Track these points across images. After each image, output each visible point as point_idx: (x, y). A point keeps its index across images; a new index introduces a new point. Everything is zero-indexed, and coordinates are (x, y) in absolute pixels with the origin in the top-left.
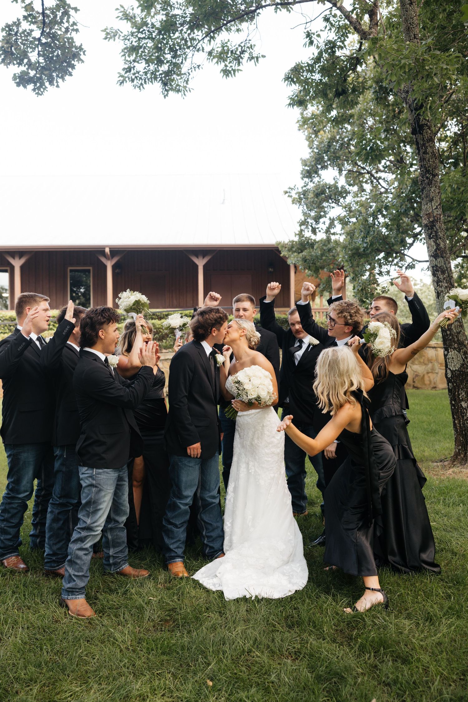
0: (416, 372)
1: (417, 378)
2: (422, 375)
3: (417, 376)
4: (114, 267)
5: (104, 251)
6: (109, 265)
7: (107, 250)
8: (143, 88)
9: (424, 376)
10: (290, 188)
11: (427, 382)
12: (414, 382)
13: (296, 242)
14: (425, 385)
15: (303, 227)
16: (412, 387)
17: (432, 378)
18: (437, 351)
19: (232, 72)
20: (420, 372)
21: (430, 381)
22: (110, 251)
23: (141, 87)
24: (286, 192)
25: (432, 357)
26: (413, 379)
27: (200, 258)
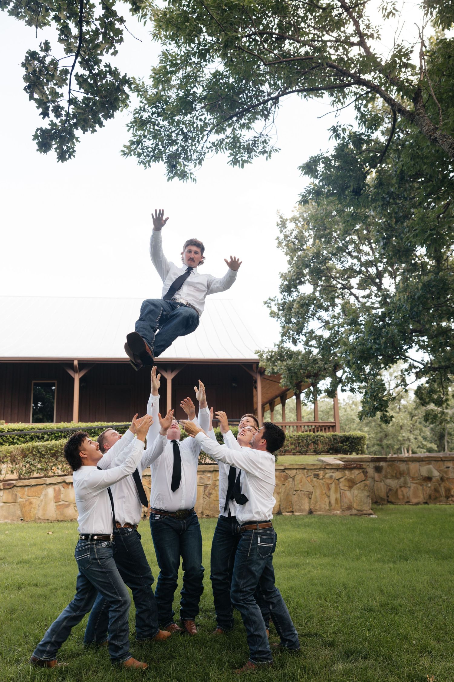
0: (389, 486)
1: (390, 492)
2: (395, 489)
3: (390, 490)
4: (81, 380)
5: (73, 363)
6: (77, 378)
7: (76, 363)
8: (149, 165)
9: (397, 490)
10: (270, 299)
11: (400, 496)
12: (388, 497)
13: (275, 352)
14: (399, 499)
15: (284, 338)
16: (386, 502)
17: (405, 492)
18: (408, 464)
19: (241, 162)
20: (393, 486)
21: (403, 495)
22: (78, 363)
23: (147, 164)
24: (265, 303)
25: (403, 471)
26: (387, 493)
27: (169, 372)
